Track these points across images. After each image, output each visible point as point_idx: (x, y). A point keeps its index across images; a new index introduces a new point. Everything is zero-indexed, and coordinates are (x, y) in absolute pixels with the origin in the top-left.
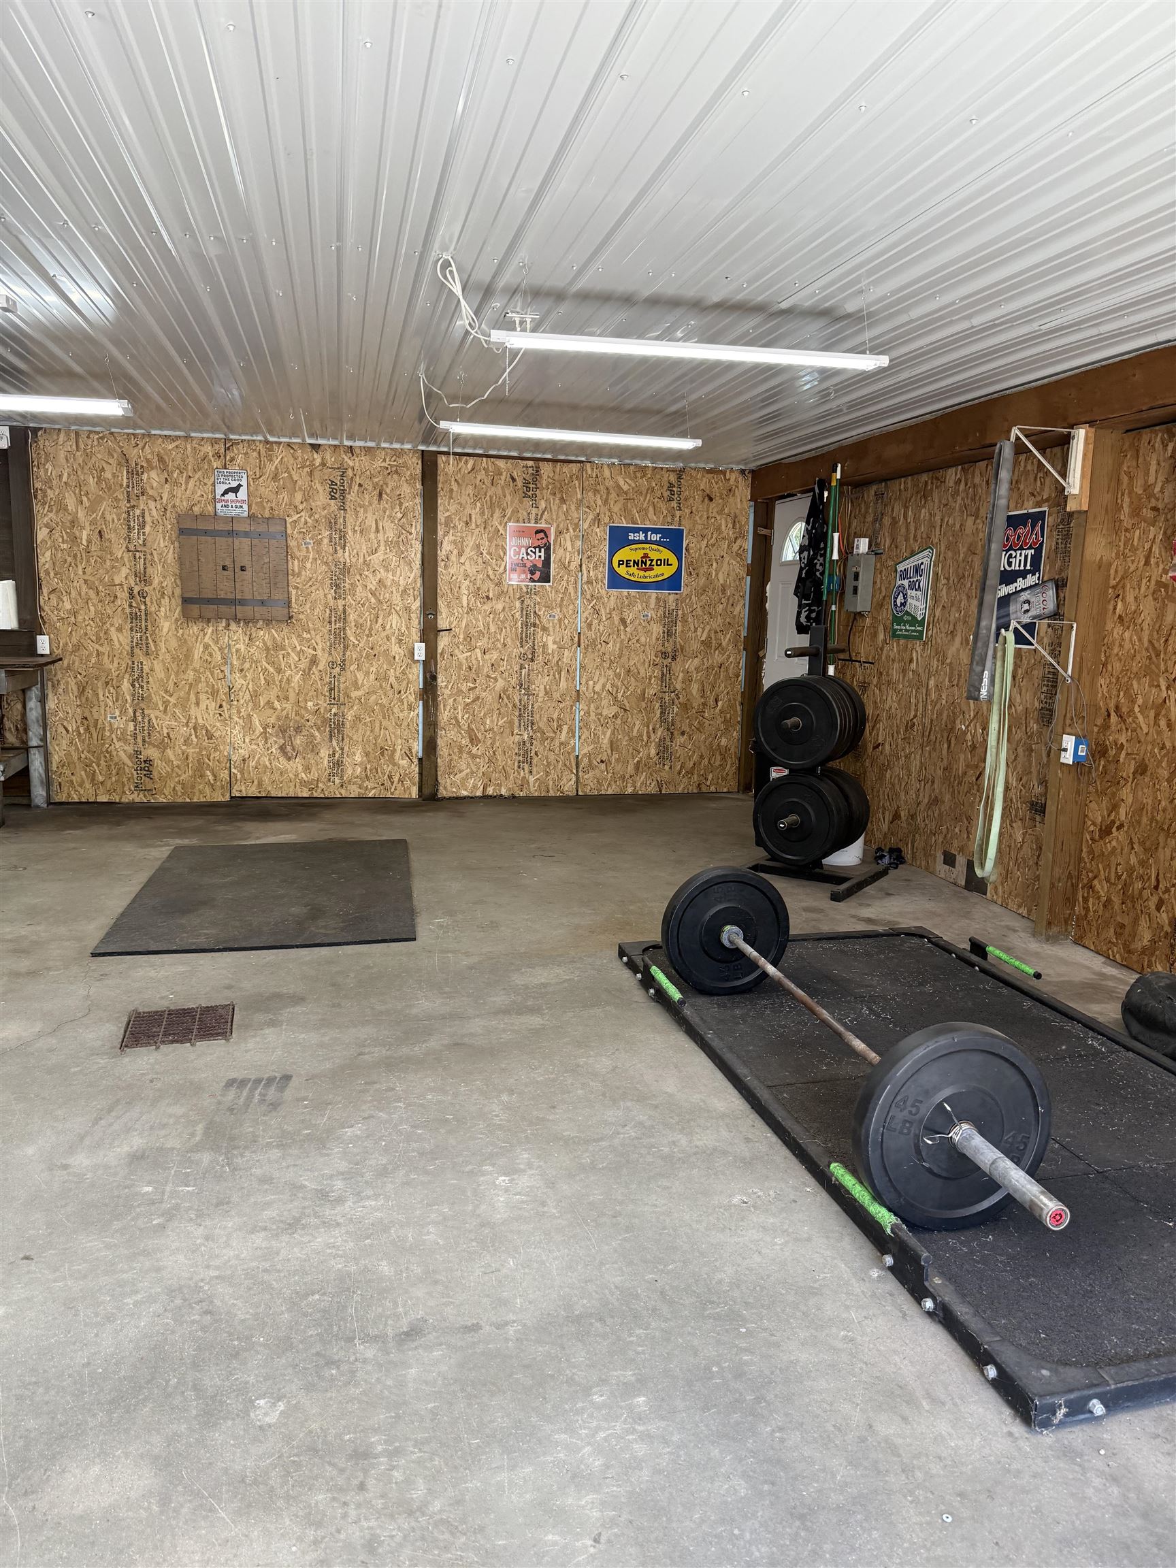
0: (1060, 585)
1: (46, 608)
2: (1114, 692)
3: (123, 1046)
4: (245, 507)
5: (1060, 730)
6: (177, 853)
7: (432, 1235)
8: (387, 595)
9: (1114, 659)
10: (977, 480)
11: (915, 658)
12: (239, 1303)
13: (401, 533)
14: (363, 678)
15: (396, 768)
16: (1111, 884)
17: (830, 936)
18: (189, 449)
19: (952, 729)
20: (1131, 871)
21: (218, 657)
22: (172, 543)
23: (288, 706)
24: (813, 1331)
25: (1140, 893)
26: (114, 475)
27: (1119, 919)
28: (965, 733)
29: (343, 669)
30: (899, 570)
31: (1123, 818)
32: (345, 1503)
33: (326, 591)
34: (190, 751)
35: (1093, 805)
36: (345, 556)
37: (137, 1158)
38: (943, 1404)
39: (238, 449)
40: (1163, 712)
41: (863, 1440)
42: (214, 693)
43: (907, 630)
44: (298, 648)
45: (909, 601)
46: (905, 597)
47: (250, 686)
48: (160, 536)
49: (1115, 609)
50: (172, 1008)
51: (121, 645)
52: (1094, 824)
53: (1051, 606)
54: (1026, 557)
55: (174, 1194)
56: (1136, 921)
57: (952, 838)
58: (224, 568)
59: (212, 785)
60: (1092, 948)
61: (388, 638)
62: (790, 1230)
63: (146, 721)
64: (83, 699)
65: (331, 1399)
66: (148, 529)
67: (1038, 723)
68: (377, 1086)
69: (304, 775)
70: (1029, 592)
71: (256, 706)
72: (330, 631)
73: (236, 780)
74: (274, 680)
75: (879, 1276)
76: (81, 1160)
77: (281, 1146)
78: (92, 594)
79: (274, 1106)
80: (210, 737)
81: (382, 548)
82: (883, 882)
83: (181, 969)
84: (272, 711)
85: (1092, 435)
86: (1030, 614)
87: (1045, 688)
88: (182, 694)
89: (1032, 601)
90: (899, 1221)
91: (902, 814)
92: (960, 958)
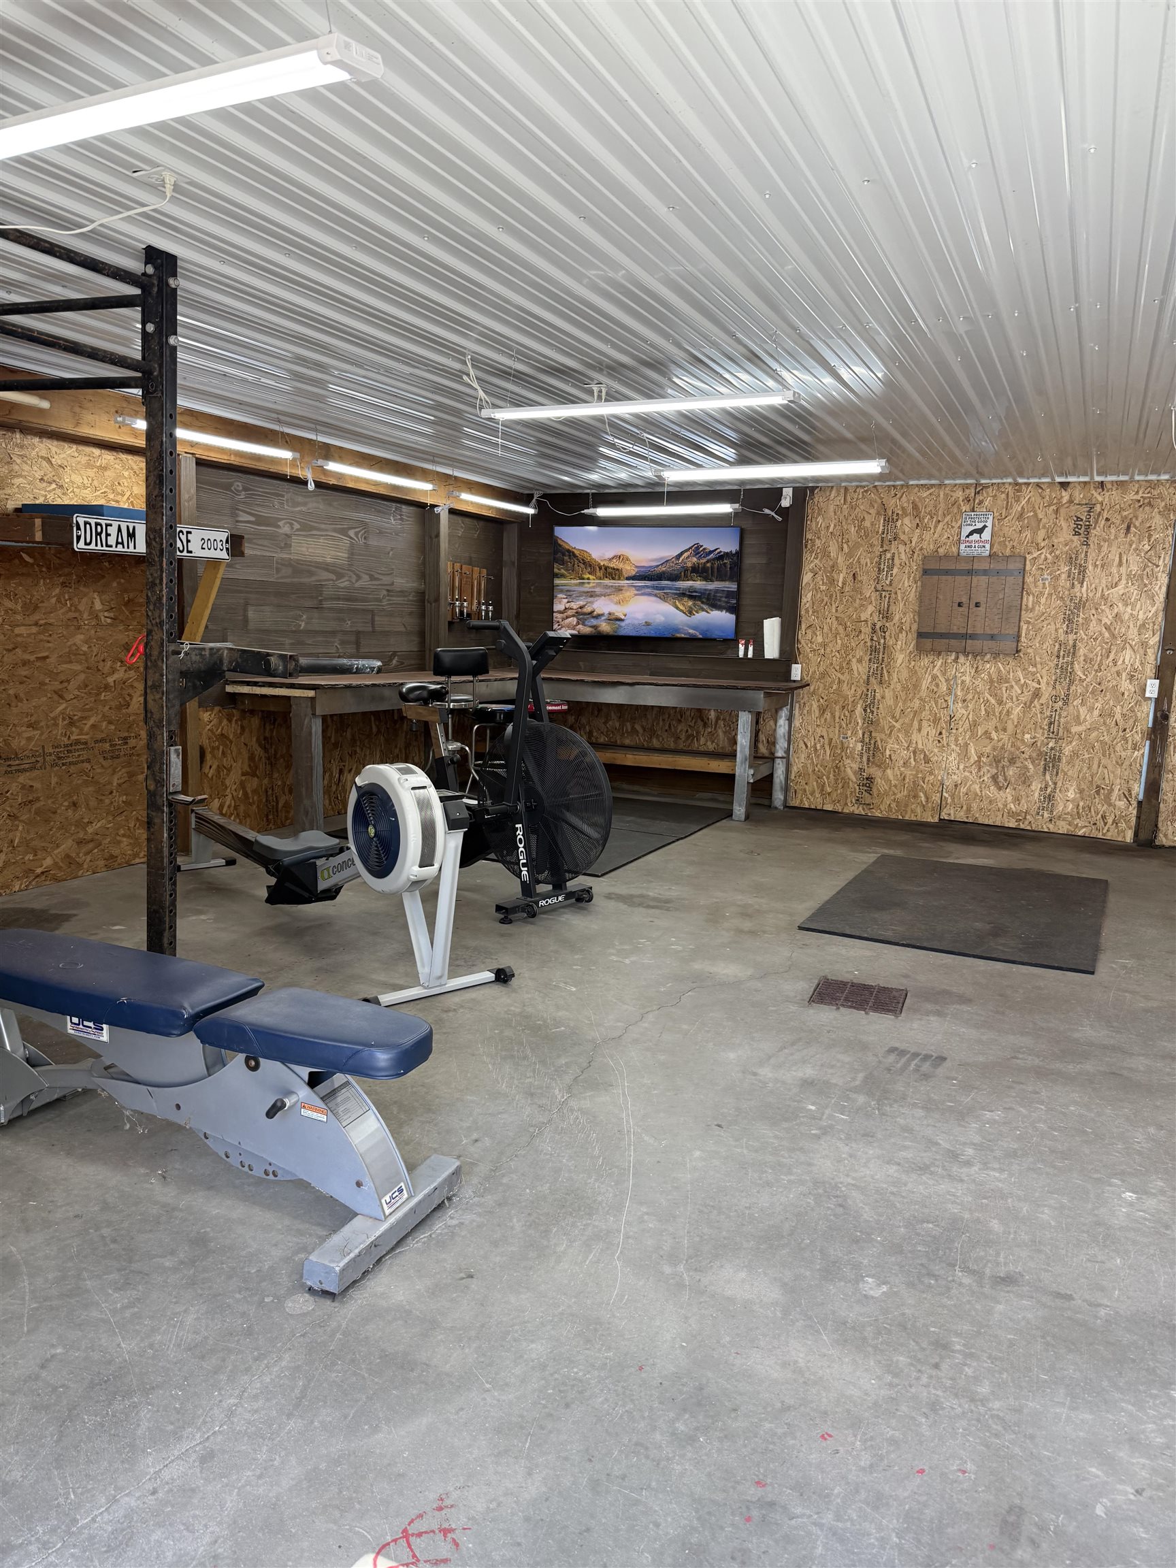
1: (803, 641)
3: (811, 1000)
4: (988, 546)
6: (882, 861)
7: (1046, 1215)
8: (1123, 630)
12: (867, 1209)
13: (1146, 566)
14: (1086, 714)
15: (1112, 808)
18: (942, 496)
21: (944, 687)
22: (916, 583)
23: (1005, 737)
26: (872, 524)
29: (1066, 703)
32: (920, 1371)
33: (1058, 626)
34: (908, 772)
36: (1082, 591)
37: (807, 1084)
39: (988, 493)
42: (936, 721)
44: (1022, 681)
47: (971, 716)
48: (906, 576)
50: (855, 981)
51: (859, 674)
55: (831, 1117)
58: (960, 605)
59: (924, 806)
61: (1118, 674)
63: (872, 742)
64: (823, 721)
65: (926, 1298)
66: (895, 571)
68: (1024, 1087)
69: (1012, 806)
71: (973, 735)
72: (1057, 665)
73: (947, 804)
74: (994, 712)
76: (766, 1072)
77: (924, 1108)
78: (841, 629)
79: (926, 1077)
80: (927, 760)
81: (1124, 581)
83: (868, 953)
84: (988, 741)
88: (907, 721)
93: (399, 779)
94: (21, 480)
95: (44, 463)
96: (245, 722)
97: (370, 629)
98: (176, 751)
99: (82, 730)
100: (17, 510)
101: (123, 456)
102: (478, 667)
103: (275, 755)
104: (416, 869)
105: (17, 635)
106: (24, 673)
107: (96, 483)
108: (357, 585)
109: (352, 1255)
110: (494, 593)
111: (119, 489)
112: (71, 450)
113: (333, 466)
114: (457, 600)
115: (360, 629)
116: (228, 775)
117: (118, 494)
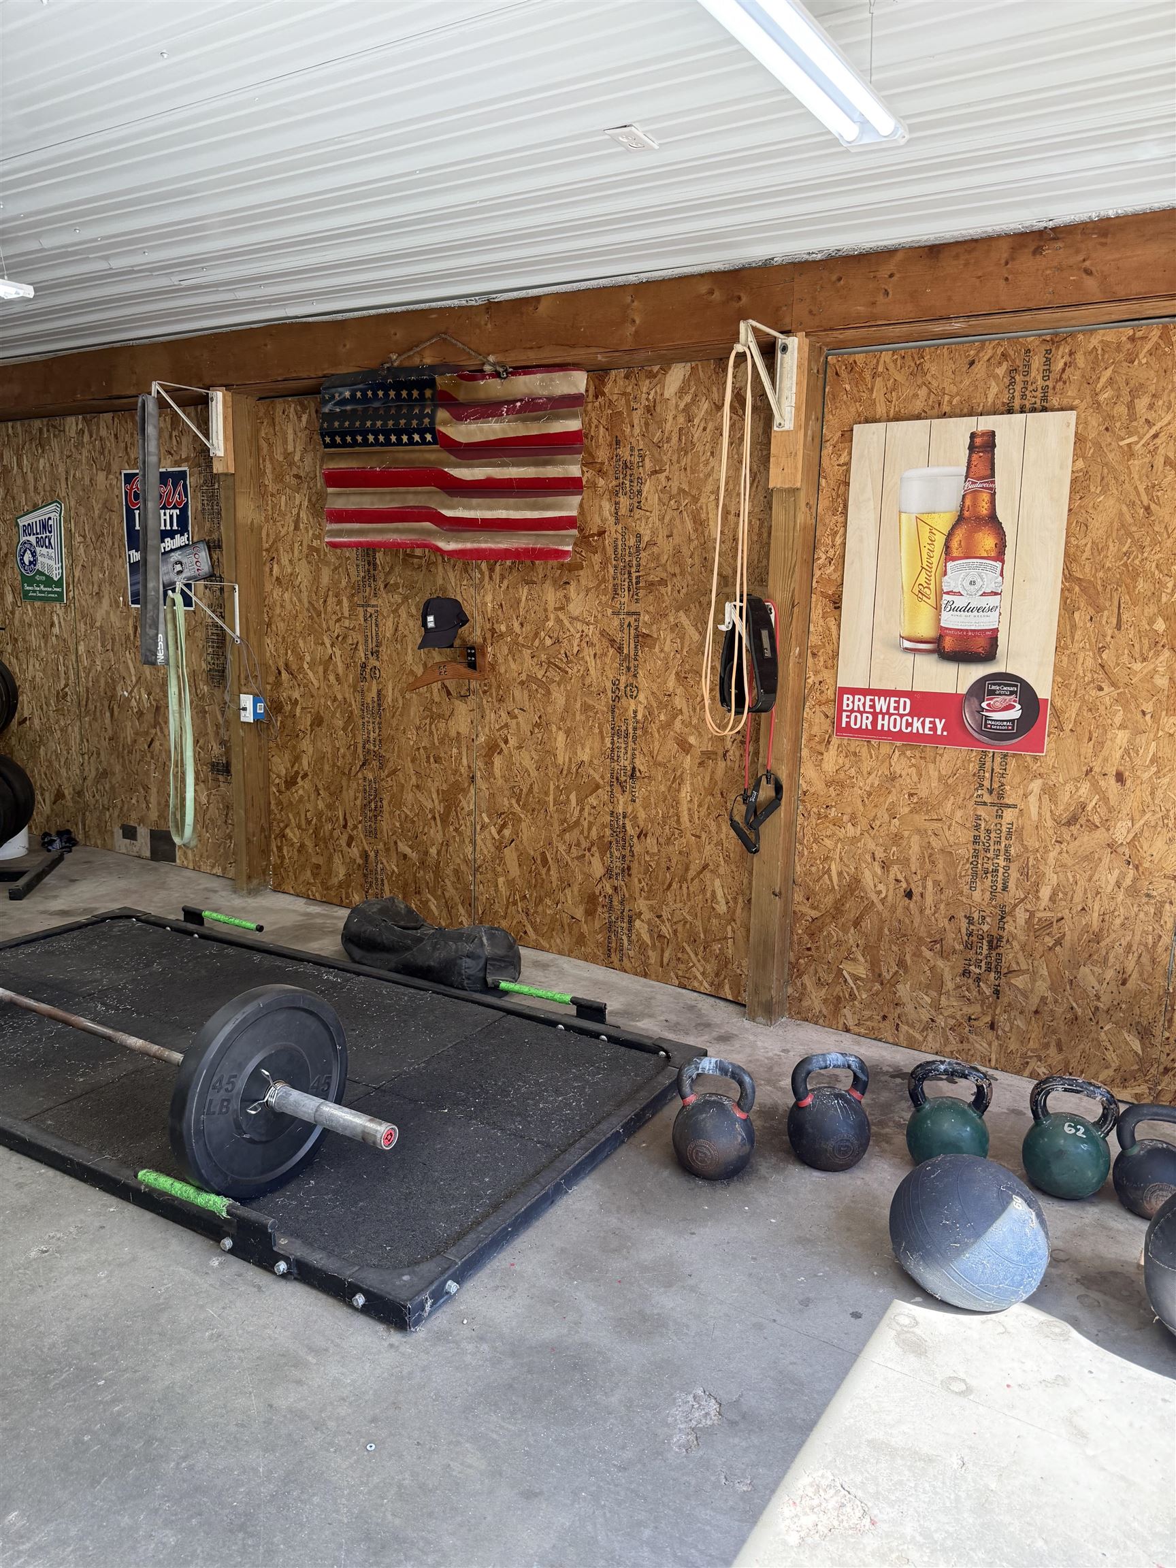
0: (213, 546)
2: (282, 651)
5: (235, 688)
9: (276, 619)
10: (103, 433)
11: (56, 622)
16: (302, 830)
17: (29, 938)
19: (113, 697)
20: (320, 815)
24: (178, 1347)
25: (331, 834)
27: (314, 860)
28: (128, 700)
30: (21, 525)
31: (306, 768)
35: (276, 760)
38: (326, 1350)
40: (331, 667)
41: (268, 1422)
43: (41, 592)
45: (40, 559)
46: (34, 554)
49: (271, 570)
52: (279, 776)
53: (205, 567)
54: (171, 517)
56: (330, 859)
57: (129, 810)
60: (292, 892)
62: (110, 1258)
67: (207, 683)
70: (179, 552)
75: (220, 1263)
82: (61, 869)
85: (229, 399)
86: (184, 575)
87: (210, 650)
89: (183, 561)
90: (231, 1201)
91: (66, 792)
92: (176, 930)
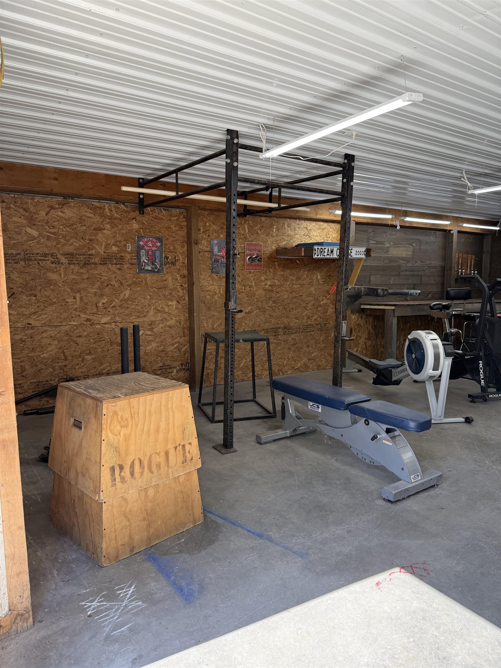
93: (425, 336)
94: (298, 236)
95: (305, 229)
96: (367, 319)
97: (420, 283)
98: (345, 322)
99: (312, 320)
100: (296, 246)
101: (330, 224)
102: (466, 296)
103: (378, 332)
104: (431, 371)
105: (294, 288)
106: (295, 301)
107: (321, 234)
108: (415, 265)
109: (399, 490)
110: (478, 266)
111: (328, 236)
112: (314, 224)
113: (408, 219)
114: (460, 269)
115: (416, 283)
116: (360, 339)
117: (328, 237)
